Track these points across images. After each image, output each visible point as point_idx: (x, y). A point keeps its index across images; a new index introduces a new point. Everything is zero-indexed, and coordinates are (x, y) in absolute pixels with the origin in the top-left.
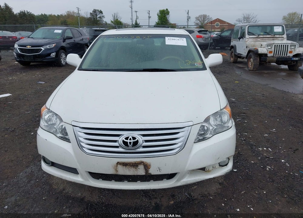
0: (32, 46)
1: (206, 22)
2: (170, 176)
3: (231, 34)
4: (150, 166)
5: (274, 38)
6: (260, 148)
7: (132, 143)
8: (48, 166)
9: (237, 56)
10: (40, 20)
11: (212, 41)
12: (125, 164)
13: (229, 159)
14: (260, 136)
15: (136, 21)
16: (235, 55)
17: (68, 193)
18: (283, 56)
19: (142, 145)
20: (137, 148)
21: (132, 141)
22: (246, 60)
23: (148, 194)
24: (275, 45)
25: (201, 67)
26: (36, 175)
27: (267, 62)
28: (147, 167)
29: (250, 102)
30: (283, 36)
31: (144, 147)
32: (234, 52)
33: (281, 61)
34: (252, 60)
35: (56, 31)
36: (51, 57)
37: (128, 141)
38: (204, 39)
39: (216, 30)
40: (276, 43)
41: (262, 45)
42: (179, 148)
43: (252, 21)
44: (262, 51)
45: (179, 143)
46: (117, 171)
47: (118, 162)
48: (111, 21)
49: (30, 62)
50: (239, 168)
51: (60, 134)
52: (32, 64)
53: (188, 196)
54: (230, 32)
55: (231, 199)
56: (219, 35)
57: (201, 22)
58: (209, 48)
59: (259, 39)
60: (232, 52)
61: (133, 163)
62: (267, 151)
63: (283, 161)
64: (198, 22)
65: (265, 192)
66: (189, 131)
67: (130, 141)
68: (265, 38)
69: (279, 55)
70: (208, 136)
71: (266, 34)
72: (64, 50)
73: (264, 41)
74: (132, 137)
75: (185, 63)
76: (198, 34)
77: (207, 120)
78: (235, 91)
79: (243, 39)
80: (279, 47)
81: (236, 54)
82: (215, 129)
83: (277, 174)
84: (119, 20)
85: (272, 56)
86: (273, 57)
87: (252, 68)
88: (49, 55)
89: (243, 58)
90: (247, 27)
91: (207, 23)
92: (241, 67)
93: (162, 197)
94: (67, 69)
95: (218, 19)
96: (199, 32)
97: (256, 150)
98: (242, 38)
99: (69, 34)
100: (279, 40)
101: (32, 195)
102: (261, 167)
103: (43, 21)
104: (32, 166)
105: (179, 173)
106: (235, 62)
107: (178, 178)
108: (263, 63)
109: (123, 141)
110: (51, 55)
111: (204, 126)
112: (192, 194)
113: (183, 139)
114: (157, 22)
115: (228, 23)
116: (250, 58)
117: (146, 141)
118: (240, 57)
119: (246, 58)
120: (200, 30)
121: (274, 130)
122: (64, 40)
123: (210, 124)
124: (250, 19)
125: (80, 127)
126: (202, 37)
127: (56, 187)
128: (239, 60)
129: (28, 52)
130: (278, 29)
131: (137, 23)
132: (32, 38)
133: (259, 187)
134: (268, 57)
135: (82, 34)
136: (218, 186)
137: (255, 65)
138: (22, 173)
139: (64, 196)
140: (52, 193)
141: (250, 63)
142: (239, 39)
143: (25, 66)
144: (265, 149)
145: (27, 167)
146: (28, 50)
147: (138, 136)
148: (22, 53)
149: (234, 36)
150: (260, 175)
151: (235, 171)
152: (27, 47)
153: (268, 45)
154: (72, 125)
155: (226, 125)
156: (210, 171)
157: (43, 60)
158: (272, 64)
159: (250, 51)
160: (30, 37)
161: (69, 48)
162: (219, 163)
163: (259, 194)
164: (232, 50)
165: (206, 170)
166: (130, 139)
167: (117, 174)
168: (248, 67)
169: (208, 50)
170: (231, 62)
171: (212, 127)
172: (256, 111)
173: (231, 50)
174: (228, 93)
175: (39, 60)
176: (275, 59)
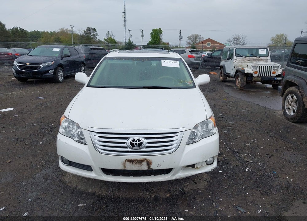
0: (32, 64)
1: (198, 41)
2: (167, 171)
3: (221, 54)
4: (151, 162)
5: (259, 60)
6: (242, 154)
7: (138, 144)
8: (66, 166)
9: (227, 75)
10: (32, 36)
11: (203, 61)
12: (131, 161)
13: (214, 158)
14: (243, 145)
15: (129, 40)
16: (224, 75)
17: (81, 189)
18: (267, 76)
19: (146, 146)
20: (142, 148)
21: (138, 142)
22: (234, 79)
23: (148, 189)
24: (260, 66)
25: (192, 85)
26: (51, 176)
27: (253, 81)
28: (149, 163)
29: (236, 117)
30: (267, 58)
31: (147, 147)
32: (224, 72)
33: (266, 81)
34: (239, 79)
35: (55, 50)
36: (49, 74)
37: (135, 143)
38: (195, 59)
39: (207, 50)
40: (260, 64)
41: (248, 66)
42: (174, 149)
43: (242, 41)
44: (248, 71)
45: (175, 144)
46: (125, 166)
47: (126, 160)
48: (105, 39)
49: (28, 78)
50: (223, 170)
51: (77, 138)
52: (29, 80)
53: (181, 191)
54: (220, 52)
55: (216, 192)
56: (210, 56)
57: (192, 41)
58: (200, 67)
59: (245, 61)
60: (222, 72)
61: (138, 160)
62: (248, 157)
63: (260, 164)
64: (190, 41)
65: (244, 187)
66: (182, 135)
67: (136, 143)
68: (251, 60)
69: (264, 75)
70: (197, 140)
71: (252, 56)
72: (62, 68)
73: (250, 63)
74: (138, 140)
75: (178, 82)
76: (190, 54)
77: (196, 127)
78: (222, 107)
79: (231, 60)
80: (263, 68)
81: (225, 73)
82: (203, 135)
83: (254, 174)
84: (112, 38)
85: (257, 76)
86: (259, 76)
87: (240, 87)
88: (48, 72)
89: (232, 77)
90: (235, 49)
91: (199, 43)
92: (230, 86)
93: (160, 191)
94: (65, 86)
95: (209, 39)
96: (191, 52)
97: (239, 156)
98: (231, 58)
99: (67, 52)
100: (264, 61)
101: (50, 191)
102: (241, 168)
103: (35, 37)
104: (46, 169)
105: (174, 168)
106: (225, 81)
107: (173, 172)
108: (250, 83)
109: (131, 143)
110: (50, 72)
111: (194, 132)
112: (185, 189)
113: (178, 142)
114: (150, 41)
115: (219, 43)
116: (238, 77)
117: (149, 143)
118: (229, 77)
119: (235, 77)
120: (191, 50)
121: (255, 140)
122: (62, 58)
123: (198, 131)
124: (240, 40)
125: (95, 132)
126: (194, 57)
127: (70, 185)
128: (228, 79)
129: (27, 69)
130: (262, 52)
131: (131, 42)
132: (31, 55)
133: (239, 184)
134: (254, 76)
135: (79, 52)
136: (206, 183)
137: (242, 84)
138: (38, 175)
139: (78, 191)
140: (68, 189)
141: (238, 82)
142: (228, 59)
143: (22, 82)
144: (246, 155)
145: (42, 170)
146: (27, 67)
147: (142, 139)
148: (21, 69)
149: (224, 56)
150: (241, 174)
151: (220, 172)
152: (27, 64)
153: (253, 66)
154: (88, 130)
155: (211, 132)
156: (199, 168)
157: (41, 76)
158: (257, 83)
159: (237, 71)
160: (29, 54)
161: (67, 66)
162: (206, 161)
163: (239, 188)
164: (222, 69)
165: (195, 167)
166: (136, 141)
167: (125, 169)
168: (236, 86)
169: (199, 69)
170: (220, 81)
171: (200, 133)
172: (241, 125)
173: (220, 70)
174: (216, 109)
175: (37, 76)
176: (260, 79)
